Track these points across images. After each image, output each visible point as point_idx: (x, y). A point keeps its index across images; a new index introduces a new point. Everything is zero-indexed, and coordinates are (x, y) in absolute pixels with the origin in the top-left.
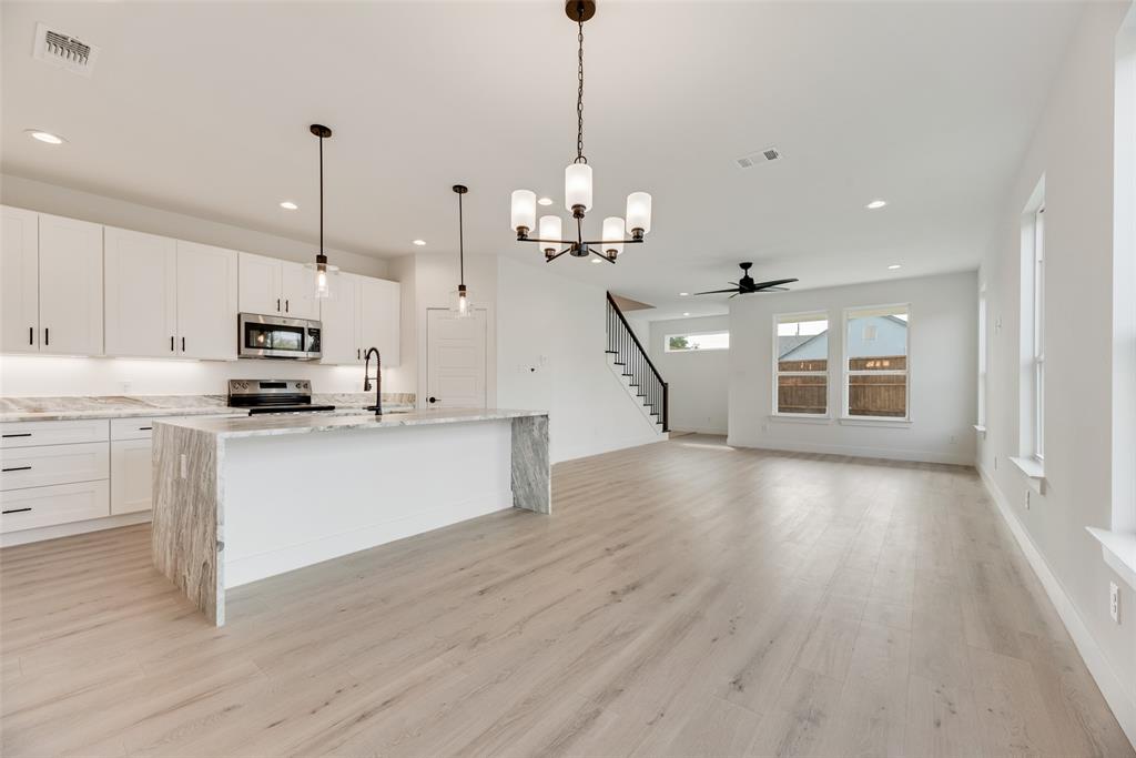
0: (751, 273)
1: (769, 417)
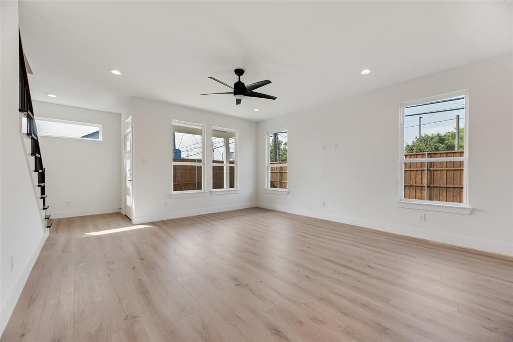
1: (170, 195)
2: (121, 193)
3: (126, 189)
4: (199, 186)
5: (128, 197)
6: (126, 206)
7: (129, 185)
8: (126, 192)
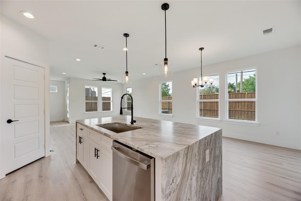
0: (106, 76)
1: (84, 113)
2: (65, 112)
3: (67, 111)
4: (96, 110)
5: (68, 114)
6: (67, 118)
7: (68, 109)
8: (67, 112)
